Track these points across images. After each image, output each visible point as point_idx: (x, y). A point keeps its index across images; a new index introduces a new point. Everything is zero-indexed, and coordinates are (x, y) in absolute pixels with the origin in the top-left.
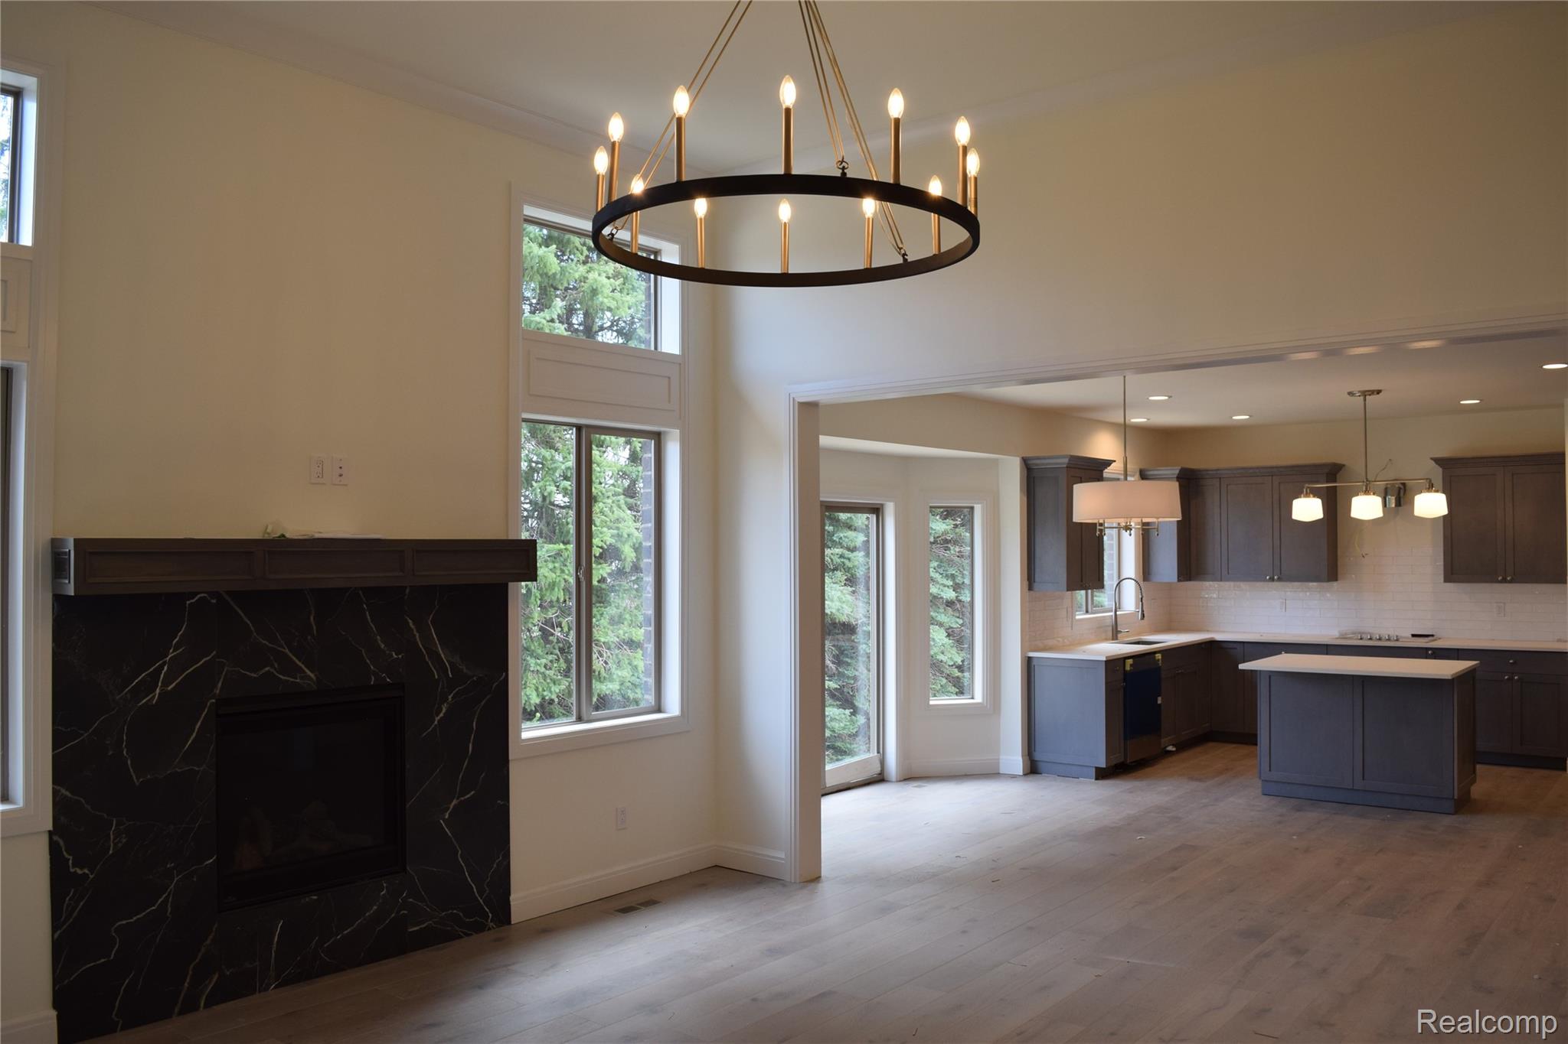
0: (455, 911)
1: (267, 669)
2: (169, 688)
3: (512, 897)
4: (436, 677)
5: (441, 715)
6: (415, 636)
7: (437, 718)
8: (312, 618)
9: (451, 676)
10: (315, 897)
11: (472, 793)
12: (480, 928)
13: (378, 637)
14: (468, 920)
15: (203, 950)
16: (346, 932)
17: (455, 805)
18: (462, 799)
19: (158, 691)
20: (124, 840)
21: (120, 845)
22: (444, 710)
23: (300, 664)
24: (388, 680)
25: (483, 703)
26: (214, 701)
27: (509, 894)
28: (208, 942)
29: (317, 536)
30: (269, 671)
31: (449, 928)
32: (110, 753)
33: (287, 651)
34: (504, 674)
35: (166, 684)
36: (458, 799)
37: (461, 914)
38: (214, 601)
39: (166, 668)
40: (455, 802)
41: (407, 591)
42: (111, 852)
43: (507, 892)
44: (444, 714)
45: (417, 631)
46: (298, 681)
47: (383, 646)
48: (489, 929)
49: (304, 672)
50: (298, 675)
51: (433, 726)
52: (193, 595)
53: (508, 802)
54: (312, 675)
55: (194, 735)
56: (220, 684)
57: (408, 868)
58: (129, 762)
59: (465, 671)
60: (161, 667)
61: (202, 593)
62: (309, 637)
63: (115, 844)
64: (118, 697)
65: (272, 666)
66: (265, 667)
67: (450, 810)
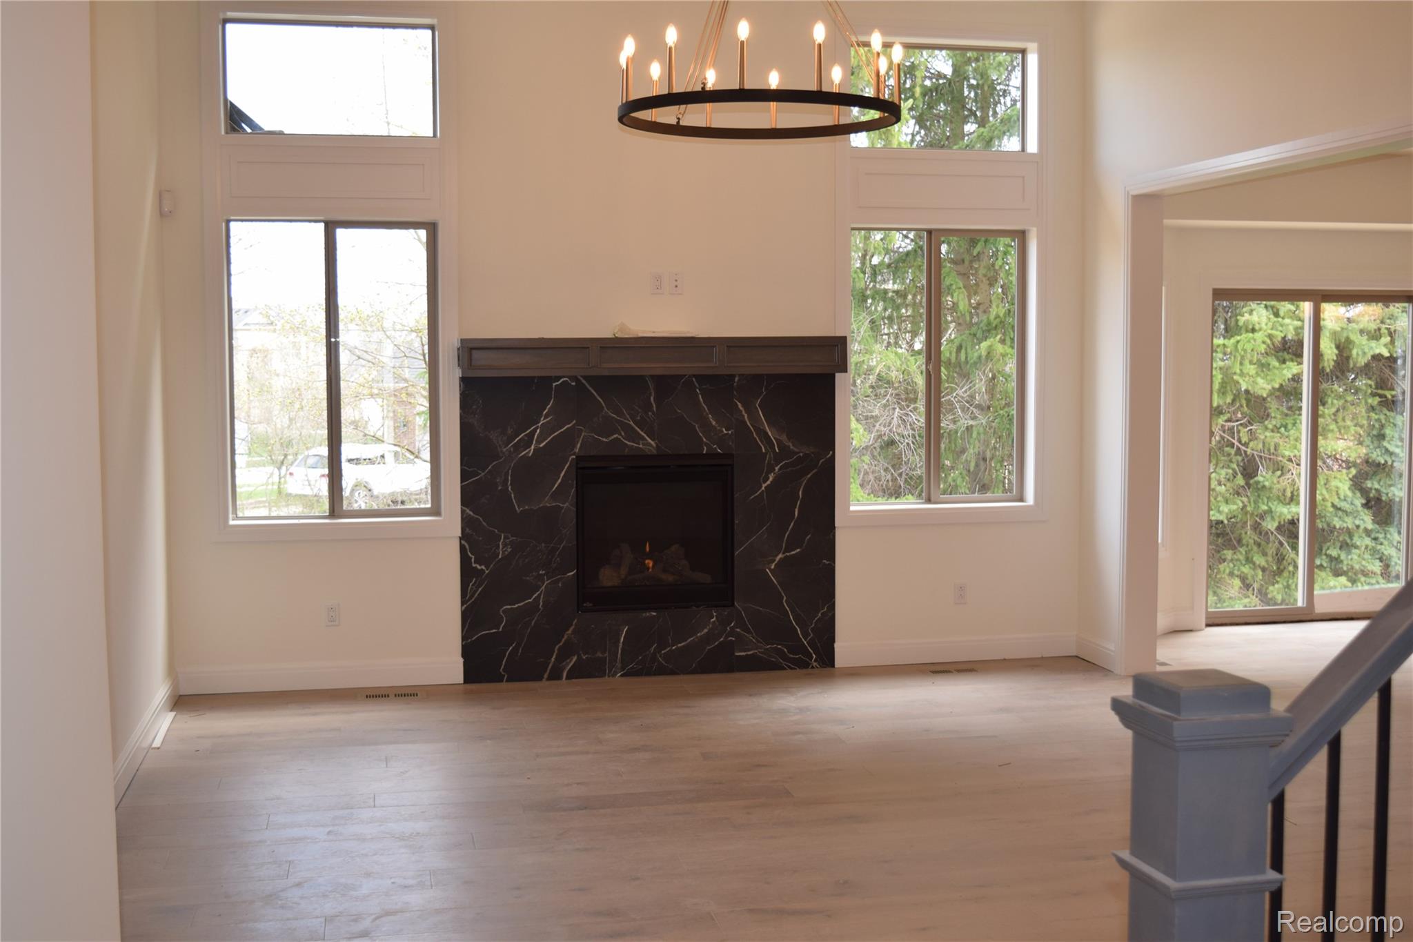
0: (779, 647)
1: (615, 436)
2: (541, 445)
3: (836, 645)
4: (764, 451)
5: (768, 482)
6: (743, 416)
7: (764, 486)
8: (652, 399)
9: (777, 451)
10: (654, 614)
11: (798, 550)
12: (803, 665)
13: (710, 416)
14: (792, 656)
15: (566, 637)
16: (679, 645)
17: (781, 558)
18: (788, 554)
19: (533, 447)
20: (509, 550)
21: (506, 553)
22: (771, 479)
23: (642, 433)
24: (719, 451)
25: (809, 476)
26: (574, 457)
27: (834, 642)
28: (570, 632)
29: (641, 335)
30: (617, 438)
31: (773, 659)
32: (500, 488)
33: (631, 423)
34: (831, 452)
35: (539, 442)
36: (784, 553)
37: (785, 650)
38: (574, 384)
39: (538, 431)
40: (780, 556)
41: (736, 379)
42: (500, 557)
43: (832, 640)
44: (771, 482)
45: (746, 412)
46: (641, 446)
47: (714, 423)
48: (813, 667)
49: (646, 440)
50: (641, 442)
51: (760, 491)
52: (558, 378)
53: (834, 562)
54: (652, 443)
55: (560, 481)
56: (579, 445)
57: (736, 603)
58: (513, 496)
59: (792, 447)
60: (535, 431)
61: (564, 377)
62: (650, 413)
63: (503, 552)
64: (504, 450)
65: (621, 435)
66: (615, 434)
67: (776, 562)
